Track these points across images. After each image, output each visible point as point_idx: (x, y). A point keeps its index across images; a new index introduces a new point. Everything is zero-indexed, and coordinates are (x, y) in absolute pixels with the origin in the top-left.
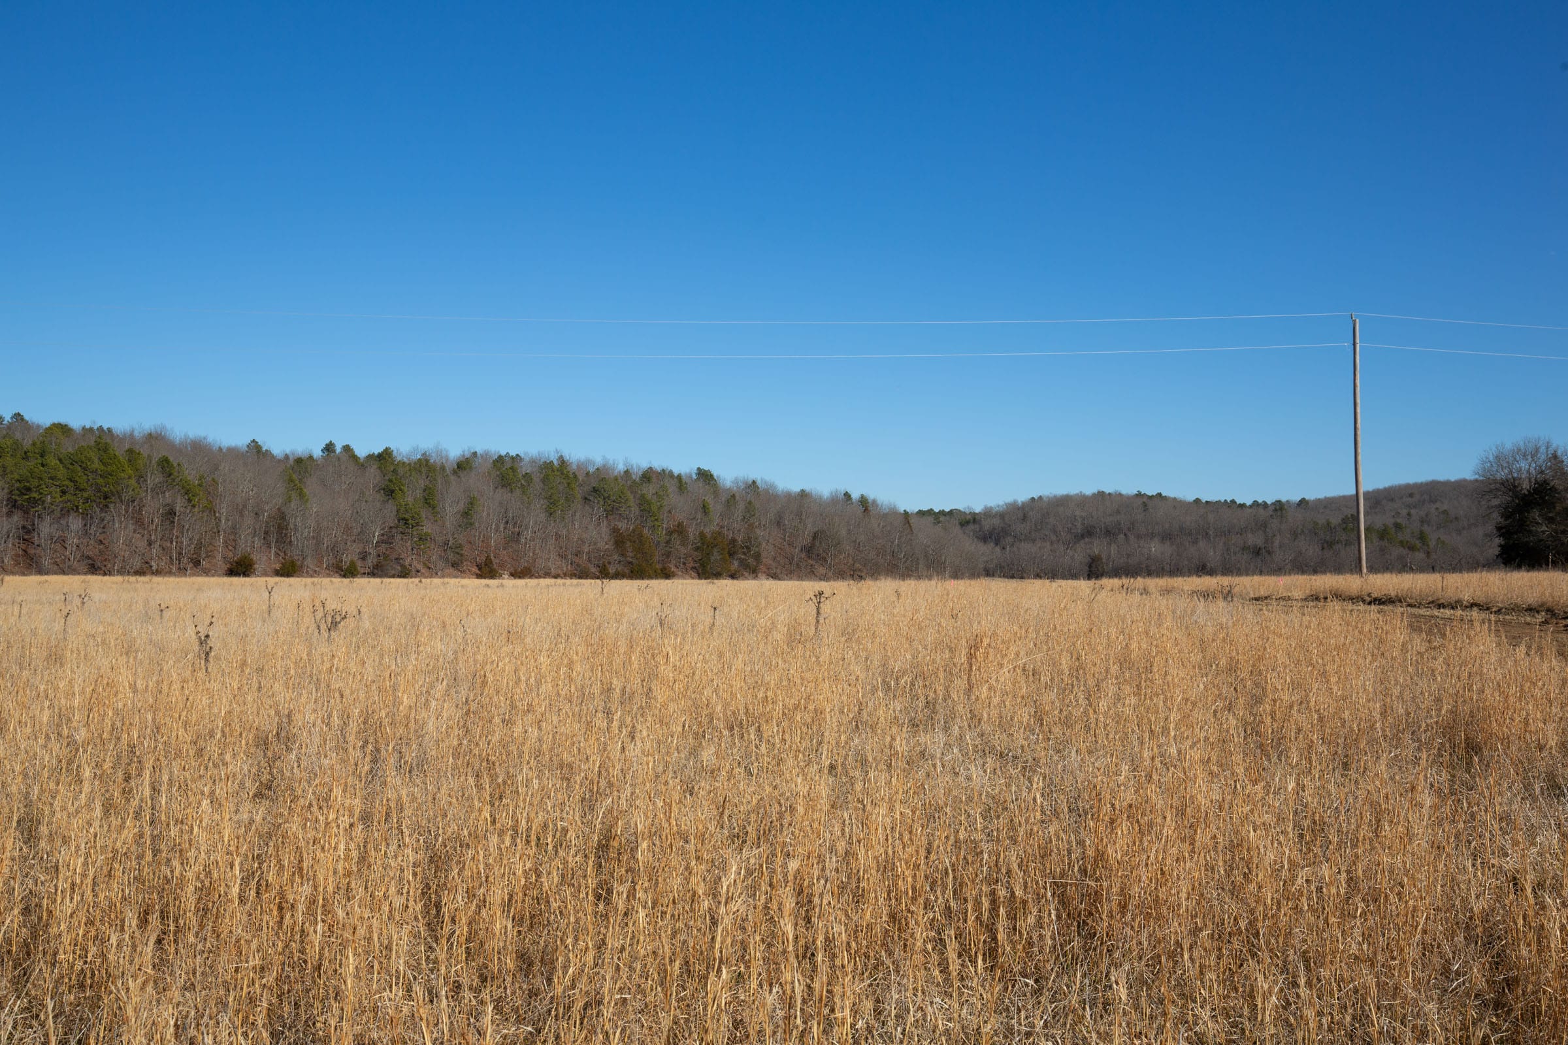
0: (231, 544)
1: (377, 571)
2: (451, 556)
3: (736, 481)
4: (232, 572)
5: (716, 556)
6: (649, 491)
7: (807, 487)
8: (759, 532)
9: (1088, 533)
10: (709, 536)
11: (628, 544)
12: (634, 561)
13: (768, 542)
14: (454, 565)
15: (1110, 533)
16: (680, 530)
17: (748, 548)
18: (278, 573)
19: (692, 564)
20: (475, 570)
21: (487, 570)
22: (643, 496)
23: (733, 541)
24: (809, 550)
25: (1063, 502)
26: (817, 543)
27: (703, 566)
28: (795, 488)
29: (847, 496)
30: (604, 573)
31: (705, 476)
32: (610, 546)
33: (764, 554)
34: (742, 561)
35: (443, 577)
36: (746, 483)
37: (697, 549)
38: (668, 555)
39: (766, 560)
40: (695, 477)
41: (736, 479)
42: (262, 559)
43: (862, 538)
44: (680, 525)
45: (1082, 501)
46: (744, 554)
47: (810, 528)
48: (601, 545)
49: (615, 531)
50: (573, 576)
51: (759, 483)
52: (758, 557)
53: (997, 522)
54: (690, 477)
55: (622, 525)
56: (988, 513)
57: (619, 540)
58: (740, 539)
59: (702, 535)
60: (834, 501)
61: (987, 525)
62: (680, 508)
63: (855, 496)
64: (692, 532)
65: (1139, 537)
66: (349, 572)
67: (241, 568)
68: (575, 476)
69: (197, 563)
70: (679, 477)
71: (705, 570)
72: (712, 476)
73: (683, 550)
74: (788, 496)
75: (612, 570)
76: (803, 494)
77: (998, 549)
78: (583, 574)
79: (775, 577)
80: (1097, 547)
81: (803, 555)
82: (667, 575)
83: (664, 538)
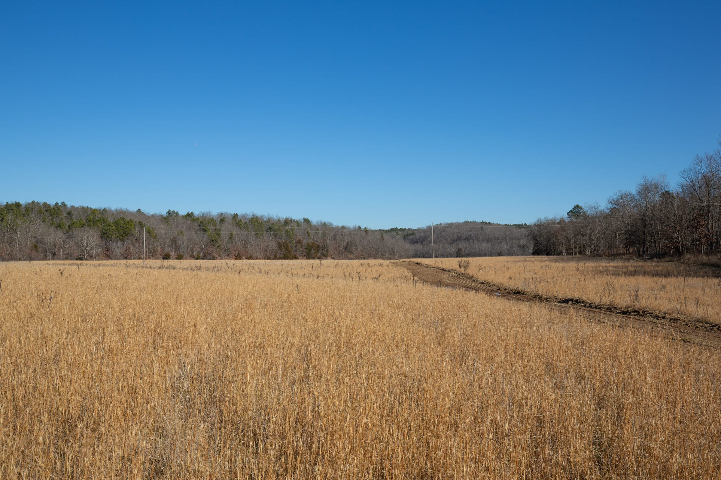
0: (162, 249)
1: (204, 258)
2: (227, 252)
3: (317, 222)
4: (164, 258)
5: (313, 251)
6: (288, 227)
7: (345, 225)
8: (328, 242)
9: (459, 239)
10: (310, 244)
11: (283, 247)
12: (285, 253)
13: (331, 245)
14: (228, 255)
15: (467, 239)
16: (300, 242)
17: (324, 248)
18: (177, 259)
19: (304, 254)
20: (234, 257)
21: (238, 257)
22: (287, 230)
23: (318, 246)
24: (346, 249)
25: (450, 225)
26: (349, 246)
27: (308, 254)
28: (340, 225)
29: (360, 227)
30: (275, 258)
31: (306, 221)
32: (277, 248)
33: (330, 250)
34: (321, 253)
35: (225, 259)
36: (321, 223)
37: (306, 249)
38: (296, 251)
39: (331, 252)
40: (302, 221)
41: (318, 221)
42: (173, 254)
43: (365, 244)
44: (300, 240)
45: (458, 225)
46: (322, 250)
47: (346, 241)
48: (274, 248)
49: (278, 243)
50: (265, 259)
51: (326, 223)
52: (327, 251)
53: (422, 235)
54: (300, 220)
55: (280, 241)
56: (419, 230)
57: (280, 246)
58: (321, 245)
59: (308, 243)
60: (355, 229)
61: (418, 235)
62: (299, 233)
63: (363, 227)
64: (304, 242)
65: (478, 241)
66: (197, 258)
67: (166, 257)
68: (262, 223)
69: (153, 256)
70: (297, 221)
71: (309, 257)
72: (309, 221)
73: (301, 249)
74: (337, 228)
75: (278, 256)
76: (343, 228)
77: (421, 246)
78: (268, 258)
79: (334, 258)
80: (461, 245)
81: (344, 250)
82: (296, 258)
83: (294, 245)
